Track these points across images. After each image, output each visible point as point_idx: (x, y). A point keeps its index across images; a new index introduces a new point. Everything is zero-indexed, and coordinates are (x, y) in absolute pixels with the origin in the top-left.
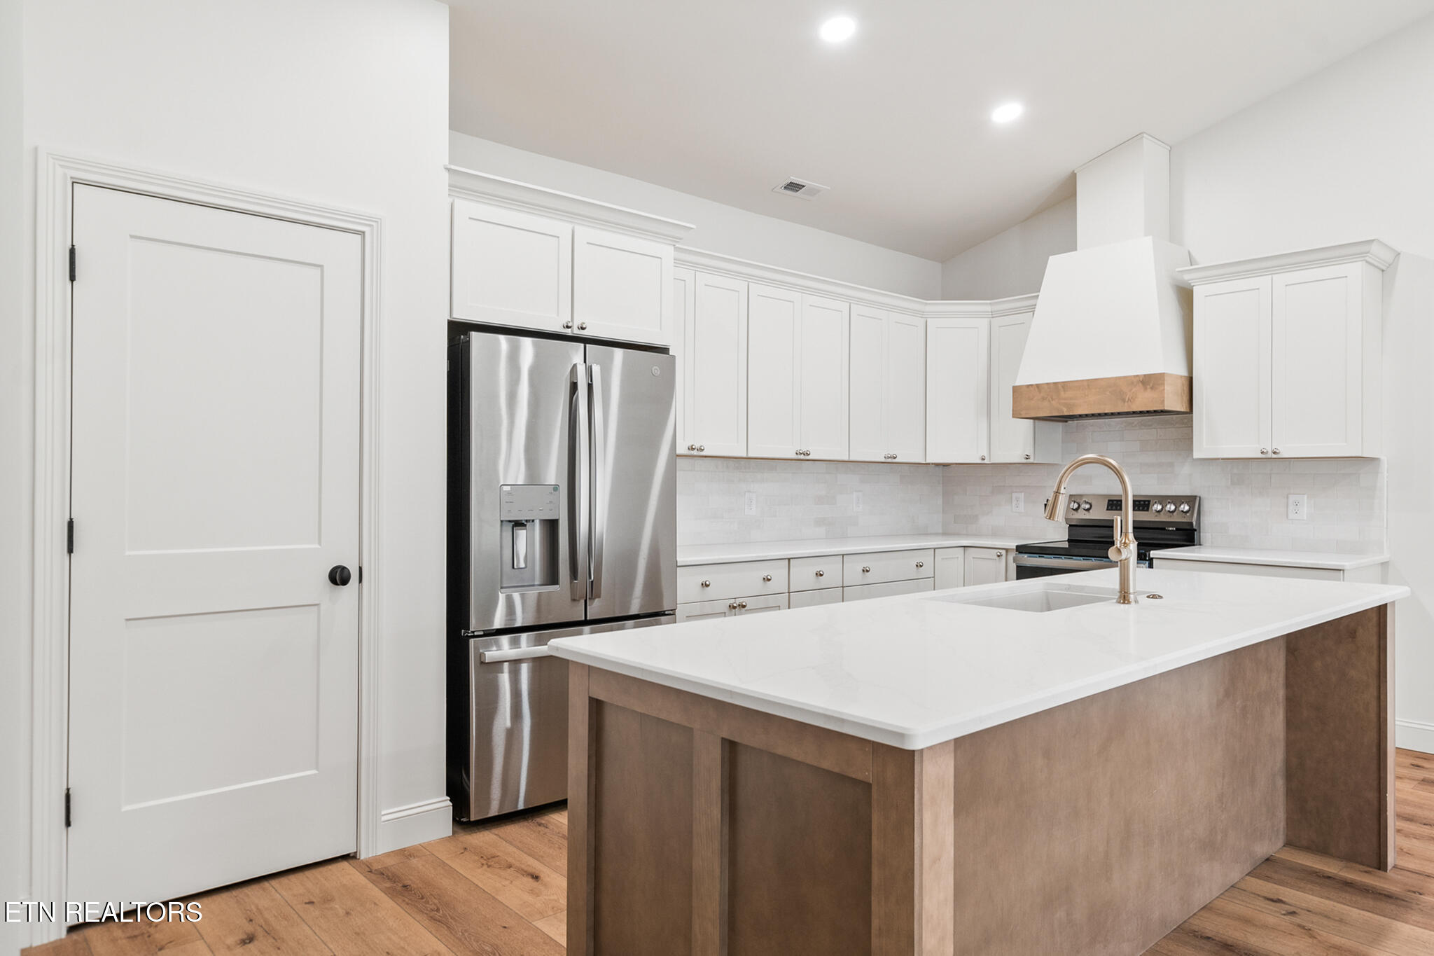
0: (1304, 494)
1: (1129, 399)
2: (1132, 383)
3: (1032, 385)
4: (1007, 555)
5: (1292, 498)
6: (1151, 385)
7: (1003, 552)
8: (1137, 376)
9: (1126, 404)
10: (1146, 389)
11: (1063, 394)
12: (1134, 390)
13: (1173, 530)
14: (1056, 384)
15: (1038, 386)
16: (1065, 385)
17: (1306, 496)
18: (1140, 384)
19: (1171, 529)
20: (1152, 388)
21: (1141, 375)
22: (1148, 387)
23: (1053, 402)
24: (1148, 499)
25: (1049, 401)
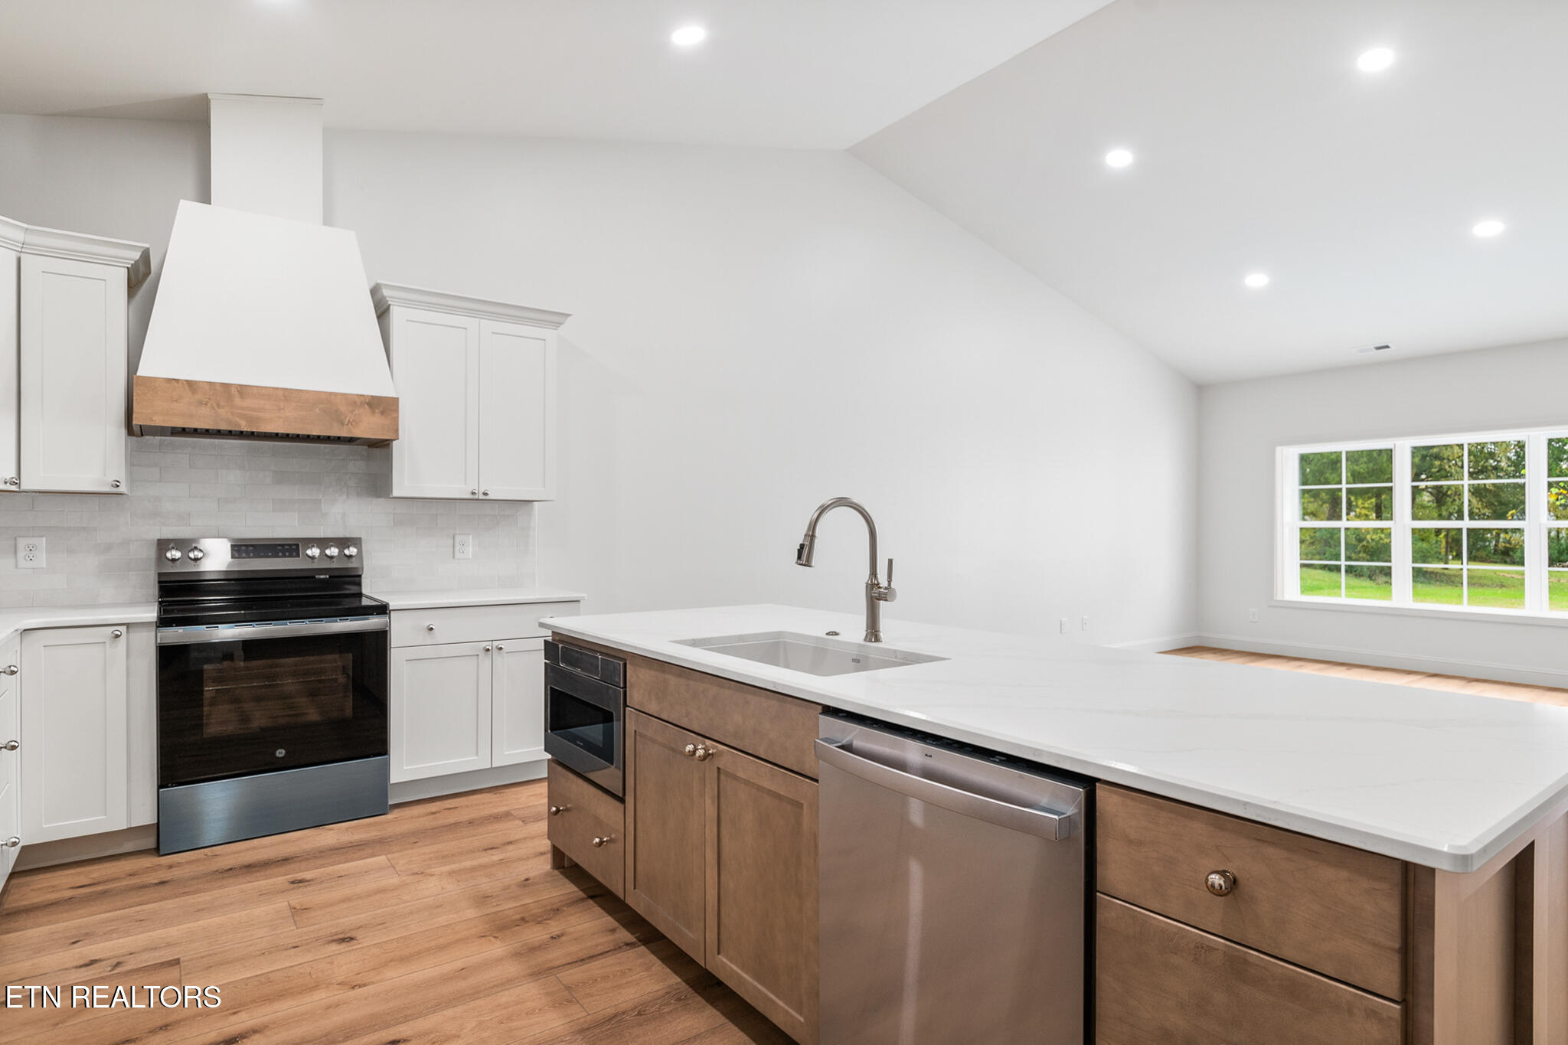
0: (469, 534)
1: (349, 421)
2: (355, 403)
3: (177, 381)
4: (128, 632)
5: (458, 539)
6: (381, 409)
7: (123, 629)
8: (363, 396)
9: (345, 427)
10: (373, 412)
11: (238, 401)
12: (357, 412)
13: (326, 578)
14: (226, 386)
15: (190, 384)
16: (243, 390)
17: (471, 536)
18: (366, 406)
19: (322, 577)
20: (382, 413)
21: (367, 396)
22: (377, 411)
23: (221, 411)
24: (296, 543)
25: (212, 408)
